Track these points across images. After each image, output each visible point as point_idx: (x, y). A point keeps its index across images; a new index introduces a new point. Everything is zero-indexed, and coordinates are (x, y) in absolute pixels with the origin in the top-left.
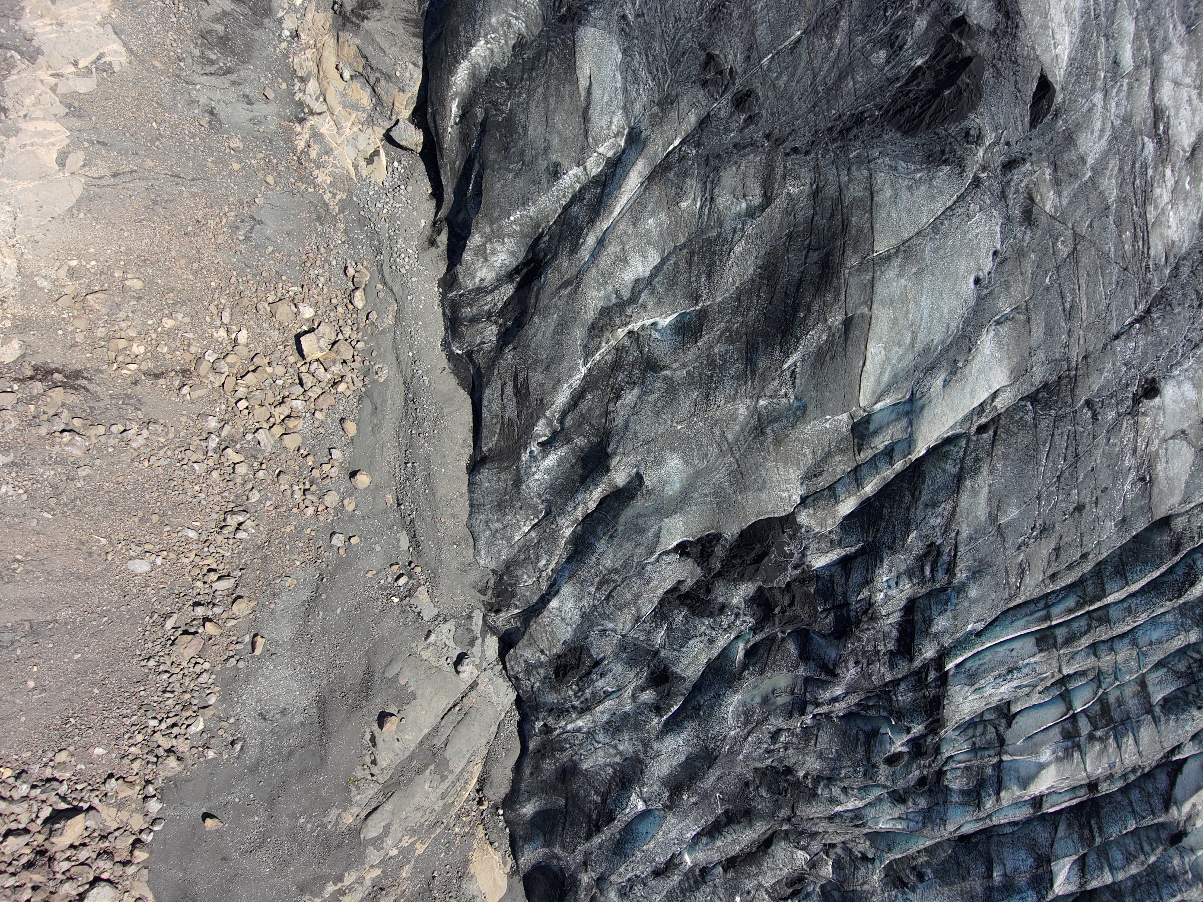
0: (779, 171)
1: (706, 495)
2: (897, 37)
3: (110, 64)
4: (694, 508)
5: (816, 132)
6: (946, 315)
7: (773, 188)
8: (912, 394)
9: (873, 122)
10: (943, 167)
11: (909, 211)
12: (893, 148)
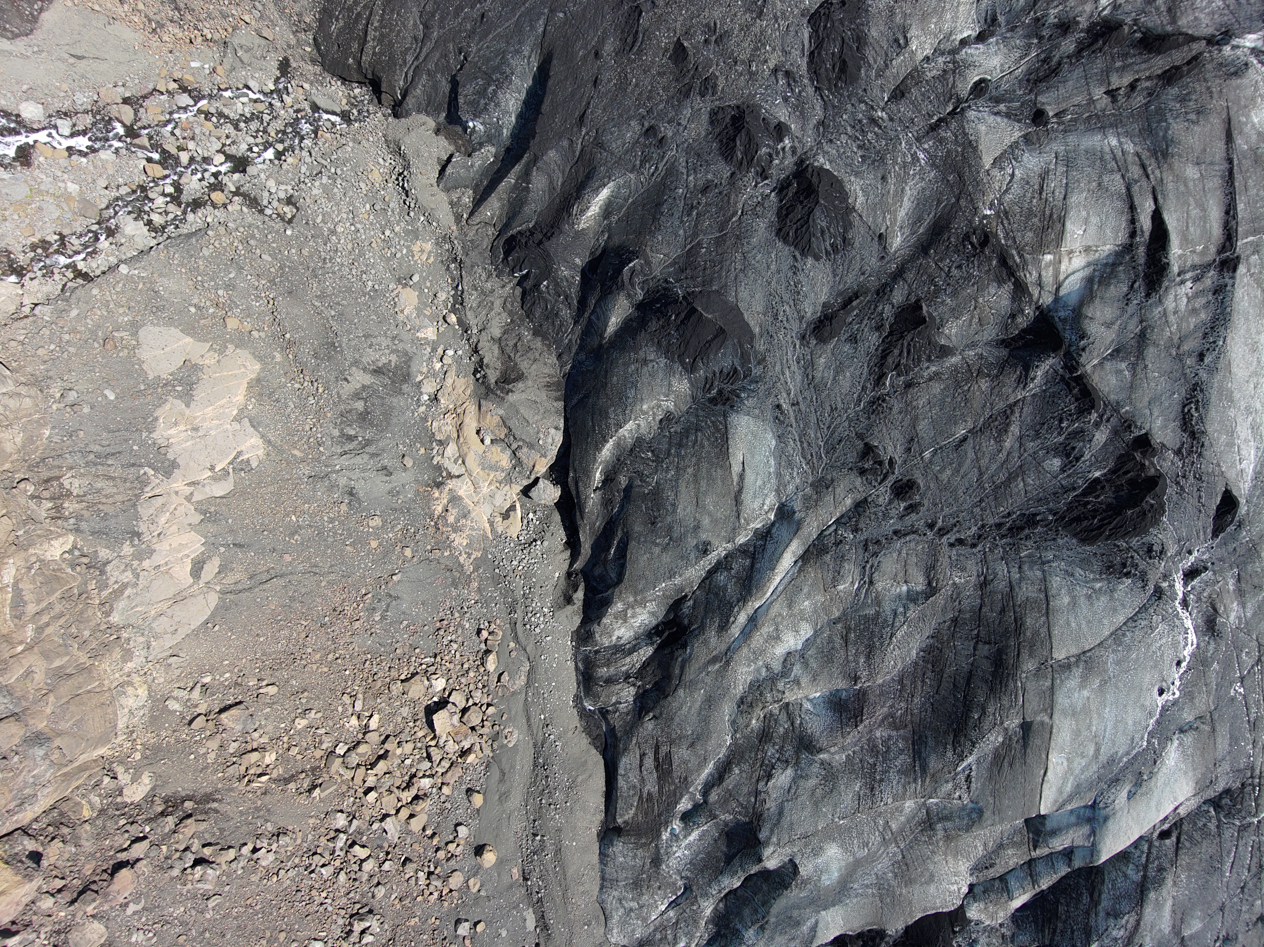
0: (944, 561)
1: (867, 886)
2: (1073, 448)
3: (248, 461)
4: (855, 901)
5: (983, 526)
6: (1130, 728)
7: (938, 580)
8: (1095, 802)
9: (1046, 526)
10: (1124, 579)
11: (1089, 622)
12: (1068, 553)
